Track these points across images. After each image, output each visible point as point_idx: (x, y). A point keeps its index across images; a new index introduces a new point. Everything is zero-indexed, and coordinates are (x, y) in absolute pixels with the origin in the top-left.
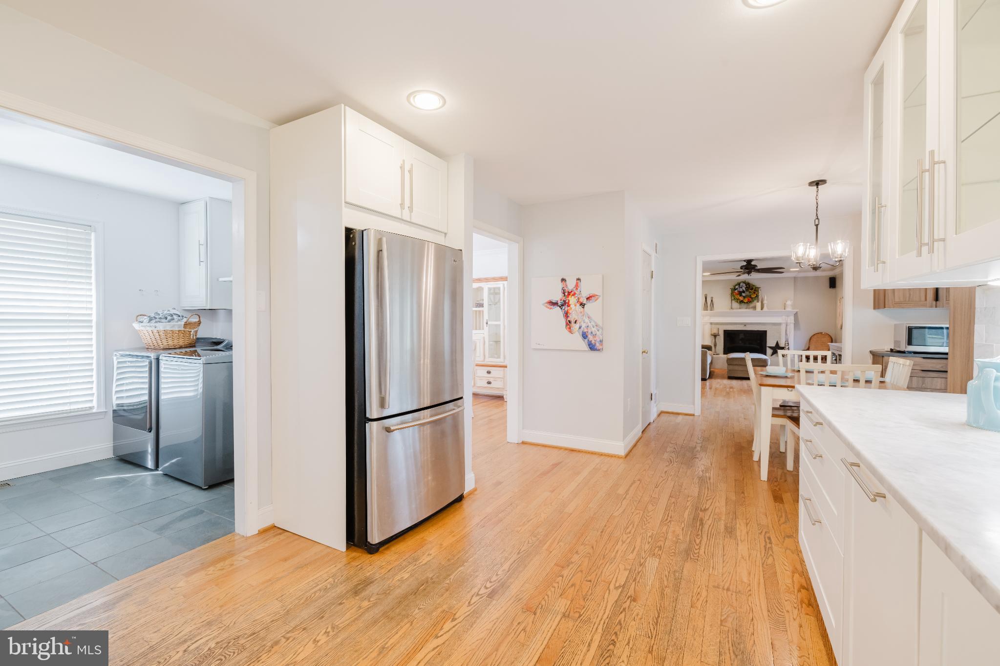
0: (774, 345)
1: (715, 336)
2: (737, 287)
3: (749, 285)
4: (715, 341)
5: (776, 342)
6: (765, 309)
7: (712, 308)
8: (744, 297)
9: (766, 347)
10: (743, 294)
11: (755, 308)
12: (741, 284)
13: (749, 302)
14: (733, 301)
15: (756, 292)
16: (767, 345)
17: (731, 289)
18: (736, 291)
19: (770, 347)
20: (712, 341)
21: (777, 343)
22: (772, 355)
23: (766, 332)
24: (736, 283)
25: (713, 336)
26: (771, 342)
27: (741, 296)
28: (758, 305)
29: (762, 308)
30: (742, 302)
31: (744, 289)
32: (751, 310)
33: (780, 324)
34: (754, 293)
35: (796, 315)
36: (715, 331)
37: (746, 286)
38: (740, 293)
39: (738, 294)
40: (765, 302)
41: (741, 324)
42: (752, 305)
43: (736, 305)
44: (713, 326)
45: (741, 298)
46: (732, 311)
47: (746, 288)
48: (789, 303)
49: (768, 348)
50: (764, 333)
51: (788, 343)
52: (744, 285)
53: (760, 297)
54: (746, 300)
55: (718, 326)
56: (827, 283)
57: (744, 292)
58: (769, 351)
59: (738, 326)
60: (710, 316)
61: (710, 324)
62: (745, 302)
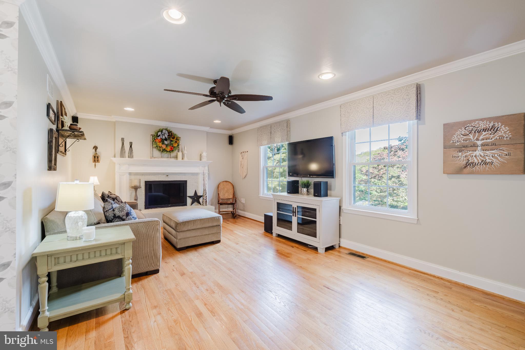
0: (192, 194)
1: (136, 188)
2: (159, 133)
3: (171, 133)
4: (136, 195)
5: (195, 191)
6: (186, 159)
7: (131, 155)
8: (167, 145)
9: (186, 196)
10: (166, 142)
11: (176, 157)
12: (164, 131)
13: (172, 150)
14: (154, 149)
15: (178, 142)
17: (153, 136)
18: (159, 138)
19: (190, 197)
20: (131, 195)
22: (192, 204)
23: (186, 182)
24: (158, 129)
25: (134, 190)
26: (190, 192)
27: (163, 144)
28: (180, 154)
29: (183, 158)
30: (164, 150)
32: (173, 160)
33: (197, 174)
34: (176, 142)
35: (209, 165)
36: (136, 183)
37: (169, 133)
38: (162, 141)
39: (160, 142)
40: (185, 152)
41: (163, 174)
42: (173, 154)
43: (156, 153)
44: (133, 177)
45: (163, 146)
46: (153, 159)
47: (168, 136)
48: (204, 154)
49: (188, 199)
50: (184, 183)
52: (167, 132)
53: (180, 146)
54: (169, 149)
55: (138, 177)
56: (227, 140)
57: (166, 139)
58: (189, 201)
59: (160, 176)
60: (128, 165)
61: (128, 174)
62: (167, 151)
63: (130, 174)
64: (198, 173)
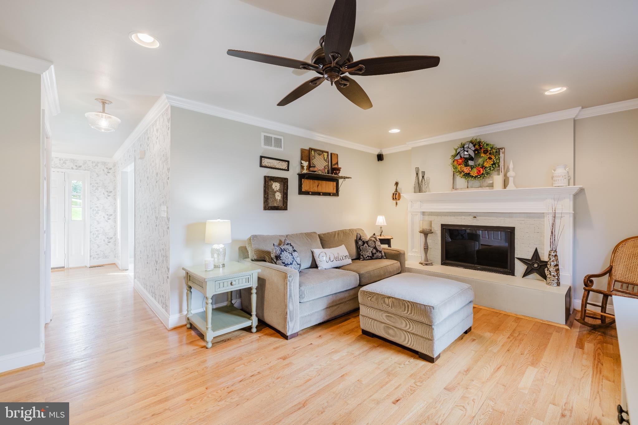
0: (529, 256)
1: (426, 233)
2: (460, 151)
3: (480, 145)
4: (427, 243)
5: (534, 250)
6: (511, 186)
8: (472, 167)
9: (513, 258)
10: (471, 163)
11: (491, 186)
12: (467, 145)
13: (482, 176)
14: (456, 176)
15: (494, 157)
16: (516, 256)
17: (452, 155)
18: (459, 158)
19: (521, 260)
21: (536, 252)
22: (525, 275)
23: (513, 229)
24: (459, 144)
25: (423, 235)
26: (523, 250)
27: (466, 166)
28: (499, 179)
29: (505, 185)
30: (469, 176)
31: (473, 154)
32: (487, 190)
33: (541, 216)
34: (491, 158)
35: (579, 195)
36: (426, 227)
37: (474, 146)
38: (466, 161)
39: (461, 163)
40: (511, 174)
41: (469, 214)
43: (461, 181)
44: (426, 218)
45: (466, 170)
46: (454, 191)
47: (475, 151)
48: (560, 172)
49: (517, 262)
50: (510, 232)
51: (556, 256)
52: (471, 145)
53: (502, 164)
54: (474, 172)
57: (471, 159)
58: (520, 268)
59: (463, 217)
60: (420, 201)
61: (420, 213)
62: (473, 176)
63: (423, 213)
64: (543, 213)
